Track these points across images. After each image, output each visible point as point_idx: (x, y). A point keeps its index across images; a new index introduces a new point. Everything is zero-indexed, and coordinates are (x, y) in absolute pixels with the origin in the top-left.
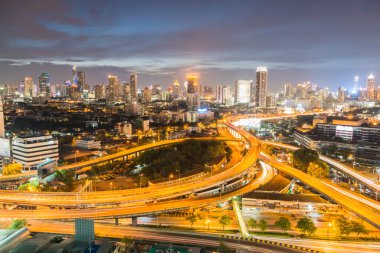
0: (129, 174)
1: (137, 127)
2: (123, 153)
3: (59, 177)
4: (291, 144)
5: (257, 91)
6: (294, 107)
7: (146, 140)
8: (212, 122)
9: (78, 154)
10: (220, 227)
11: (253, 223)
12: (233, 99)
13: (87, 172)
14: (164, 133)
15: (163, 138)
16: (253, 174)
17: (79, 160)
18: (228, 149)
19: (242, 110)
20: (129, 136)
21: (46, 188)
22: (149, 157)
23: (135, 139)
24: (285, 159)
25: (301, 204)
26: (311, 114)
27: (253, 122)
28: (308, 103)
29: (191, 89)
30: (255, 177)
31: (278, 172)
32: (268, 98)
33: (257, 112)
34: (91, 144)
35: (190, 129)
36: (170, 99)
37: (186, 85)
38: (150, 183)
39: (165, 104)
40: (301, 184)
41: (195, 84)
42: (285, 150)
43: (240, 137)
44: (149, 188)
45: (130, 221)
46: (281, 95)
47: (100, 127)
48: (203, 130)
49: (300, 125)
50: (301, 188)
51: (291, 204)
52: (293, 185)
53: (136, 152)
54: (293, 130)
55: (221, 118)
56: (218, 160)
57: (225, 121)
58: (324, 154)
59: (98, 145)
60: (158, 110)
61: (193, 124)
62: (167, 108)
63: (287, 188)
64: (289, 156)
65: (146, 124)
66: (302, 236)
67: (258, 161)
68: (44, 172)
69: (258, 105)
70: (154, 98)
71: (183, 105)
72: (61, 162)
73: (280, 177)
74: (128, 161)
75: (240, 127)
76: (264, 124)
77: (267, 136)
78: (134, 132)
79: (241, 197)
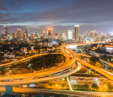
0: (26, 68)
1: (29, 49)
2: (24, 59)
4: (89, 55)
5: (75, 34)
6: (90, 40)
7: (32, 54)
8: (58, 47)
9: (6, 60)
10: (62, 88)
11: (74, 86)
12: (66, 38)
13: (10, 67)
14: (39, 51)
15: (39, 53)
16: (74, 67)
17: (7, 62)
18: (64, 57)
19: (69, 42)
20: (26, 53)
22: (34, 61)
23: (28, 54)
24: (87, 61)
25: (93, 78)
26: (97, 43)
27: (74, 47)
28: (95, 39)
29: (50, 34)
30: (75, 68)
31: (84, 66)
32: (79, 37)
33: (75, 42)
34: (11, 56)
35: (50, 50)
36: (41, 38)
37: (48, 32)
38: (34, 71)
39: (40, 40)
40: (93, 70)
41: (51, 32)
42: (86, 57)
43: (69, 52)
44: (34, 73)
45: (27, 86)
46: (85, 36)
47: (14, 49)
48: (54, 50)
49: (92, 47)
50: (93, 72)
51: (89, 78)
52: (90, 71)
53: (29, 59)
54: (89, 50)
55: (61, 45)
56: (60, 62)
57: (63, 46)
58: (102, 59)
59: (14, 56)
60: (37, 42)
61: (51, 48)
62: (40, 42)
63: (87, 72)
64: (88, 60)
65: (32, 48)
66: (94, 91)
67: (76, 62)
69: (76, 40)
70: (35, 38)
71: (47, 40)
73: (85, 68)
74: (25, 63)
75: (69, 48)
76: (78, 47)
77: (79, 52)
78: (28, 51)
79: (70, 76)
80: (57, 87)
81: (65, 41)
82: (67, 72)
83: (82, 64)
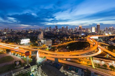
0: (66, 48)
1: (68, 38)
3: (52, 48)
4: (107, 44)
5: (97, 29)
6: (108, 33)
7: (69, 41)
8: (85, 37)
9: (56, 43)
10: (87, 64)
11: (96, 64)
12: (91, 31)
13: (57, 47)
14: (73, 39)
15: (73, 41)
16: (96, 51)
17: (56, 44)
18: (89, 44)
19: (93, 34)
20: (66, 40)
21: (50, 50)
23: (67, 40)
24: (106, 48)
26: (114, 35)
27: (96, 37)
28: (113, 32)
30: (97, 52)
31: (104, 51)
32: (100, 31)
33: (97, 34)
34: (58, 41)
35: (80, 39)
36: (75, 31)
37: (79, 28)
40: (110, 55)
41: (81, 28)
42: (105, 45)
43: (92, 41)
44: (70, 52)
45: (66, 59)
46: (104, 30)
47: (60, 37)
48: (83, 39)
49: (110, 38)
50: (110, 56)
51: (107, 60)
52: (108, 55)
53: (67, 44)
54: (108, 40)
55: (87, 36)
57: (88, 37)
60: (72, 34)
61: (81, 37)
62: (74, 33)
63: (106, 56)
65: (70, 37)
67: (97, 48)
68: (49, 47)
69: (97, 33)
70: (71, 31)
71: (78, 33)
72: (53, 45)
73: (104, 52)
74: (65, 45)
75: (92, 38)
76: (99, 38)
77: (100, 41)
78: (67, 39)
79: (93, 57)
80: (84, 63)
81: (90, 33)
82: (91, 54)
83: (102, 50)
